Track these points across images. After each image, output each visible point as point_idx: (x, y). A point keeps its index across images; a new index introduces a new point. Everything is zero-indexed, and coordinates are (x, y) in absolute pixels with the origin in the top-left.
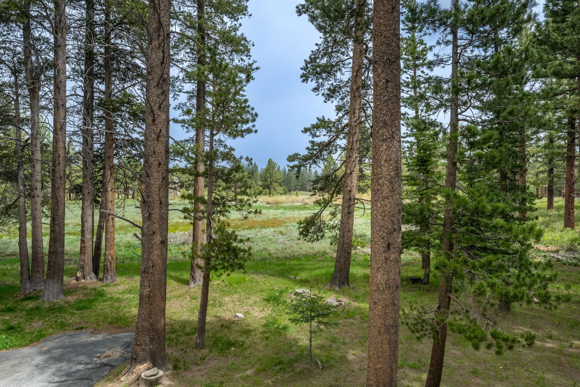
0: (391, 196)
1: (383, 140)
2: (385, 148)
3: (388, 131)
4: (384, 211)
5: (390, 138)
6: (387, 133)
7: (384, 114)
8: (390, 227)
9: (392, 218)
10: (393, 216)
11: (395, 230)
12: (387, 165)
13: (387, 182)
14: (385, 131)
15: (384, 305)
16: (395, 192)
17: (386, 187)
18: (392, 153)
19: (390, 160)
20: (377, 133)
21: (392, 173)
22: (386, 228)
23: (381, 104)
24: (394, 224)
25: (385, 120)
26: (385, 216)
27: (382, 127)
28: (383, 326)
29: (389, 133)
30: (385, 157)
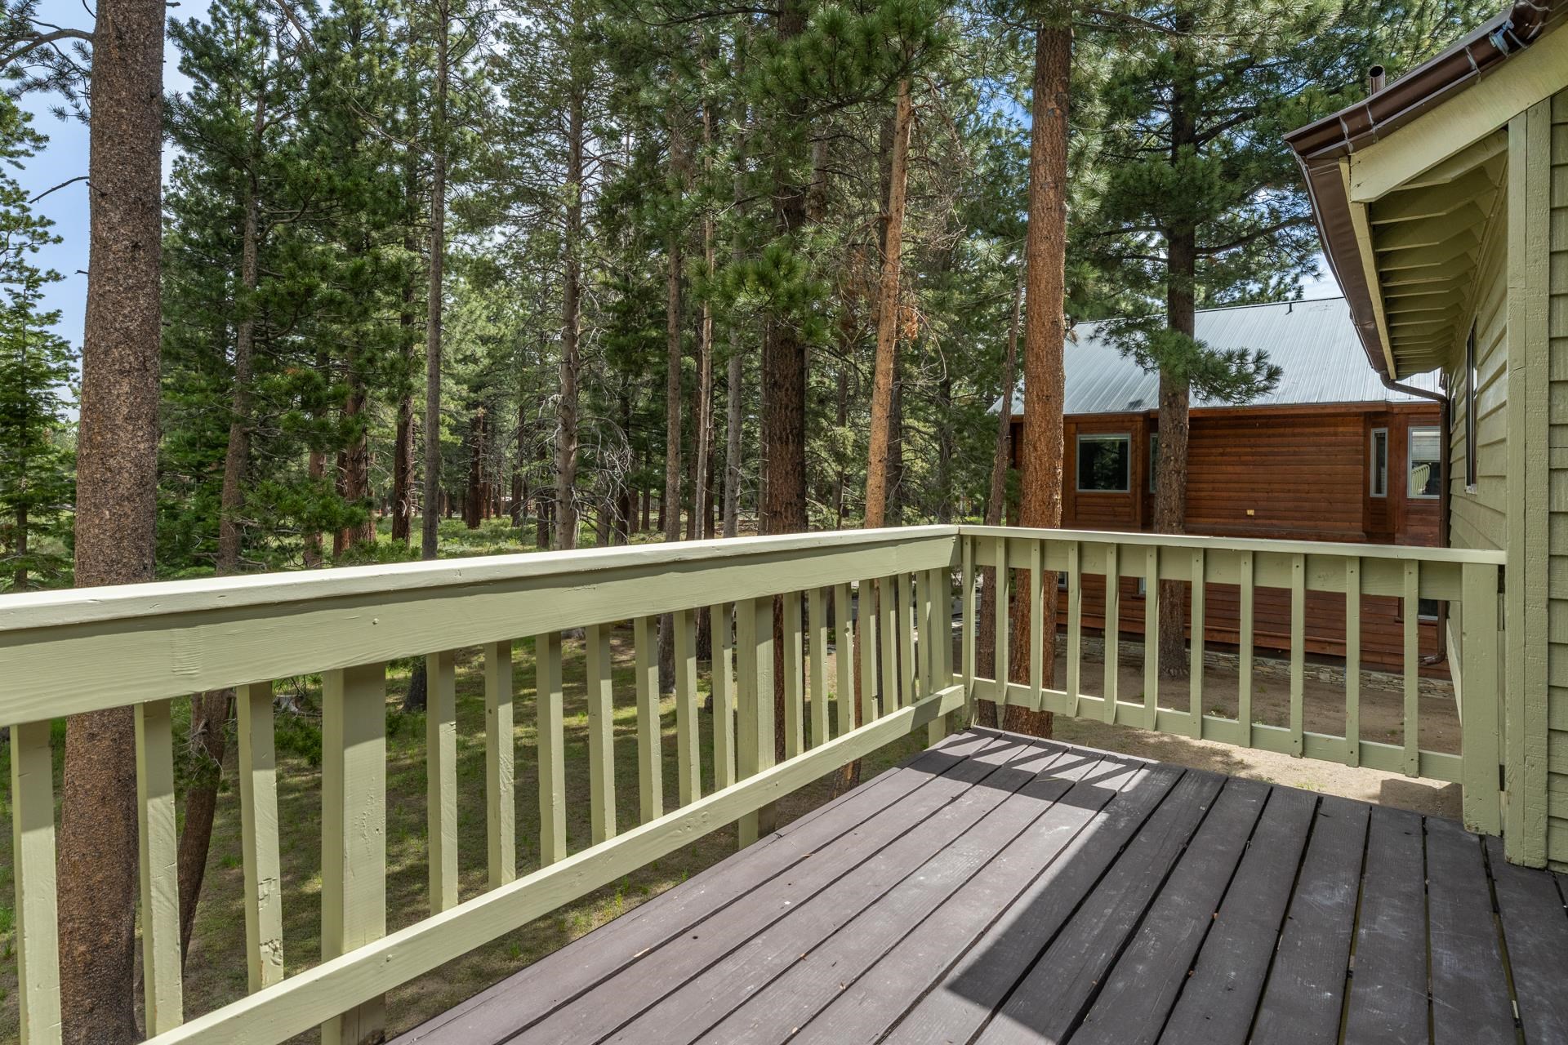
0: (138, 495)
1: (121, 372)
2: (126, 389)
3: (135, 353)
4: (120, 529)
5: (138, 370)
6: (132, 358)
7: (125, 316)
8: (134, 562)
9: (141, 543)
10: (142, 538)
11: (145, 568)
12: (130, 428)
13: (129, 465)
14: (128, 352)
15: (117, 735)
16: (148, 487)
17: (126, 475)
18: (141, 403)
19: (139, 418)
20: (106, 353)
21: (142, 446)
22: (125, 565)
23: (119, 293)
24: (144, 555)
25: (127, 328)
26: (122, 538)
27: (121, 343)
28: (114, 782)
29: (137, 359)
30: (125, 411)
